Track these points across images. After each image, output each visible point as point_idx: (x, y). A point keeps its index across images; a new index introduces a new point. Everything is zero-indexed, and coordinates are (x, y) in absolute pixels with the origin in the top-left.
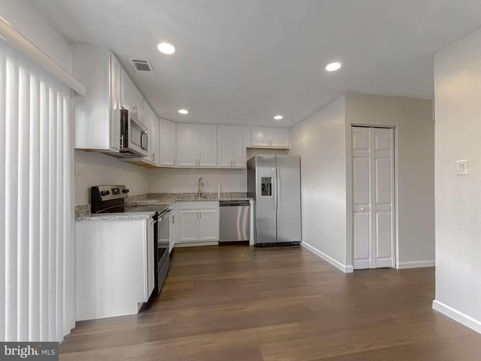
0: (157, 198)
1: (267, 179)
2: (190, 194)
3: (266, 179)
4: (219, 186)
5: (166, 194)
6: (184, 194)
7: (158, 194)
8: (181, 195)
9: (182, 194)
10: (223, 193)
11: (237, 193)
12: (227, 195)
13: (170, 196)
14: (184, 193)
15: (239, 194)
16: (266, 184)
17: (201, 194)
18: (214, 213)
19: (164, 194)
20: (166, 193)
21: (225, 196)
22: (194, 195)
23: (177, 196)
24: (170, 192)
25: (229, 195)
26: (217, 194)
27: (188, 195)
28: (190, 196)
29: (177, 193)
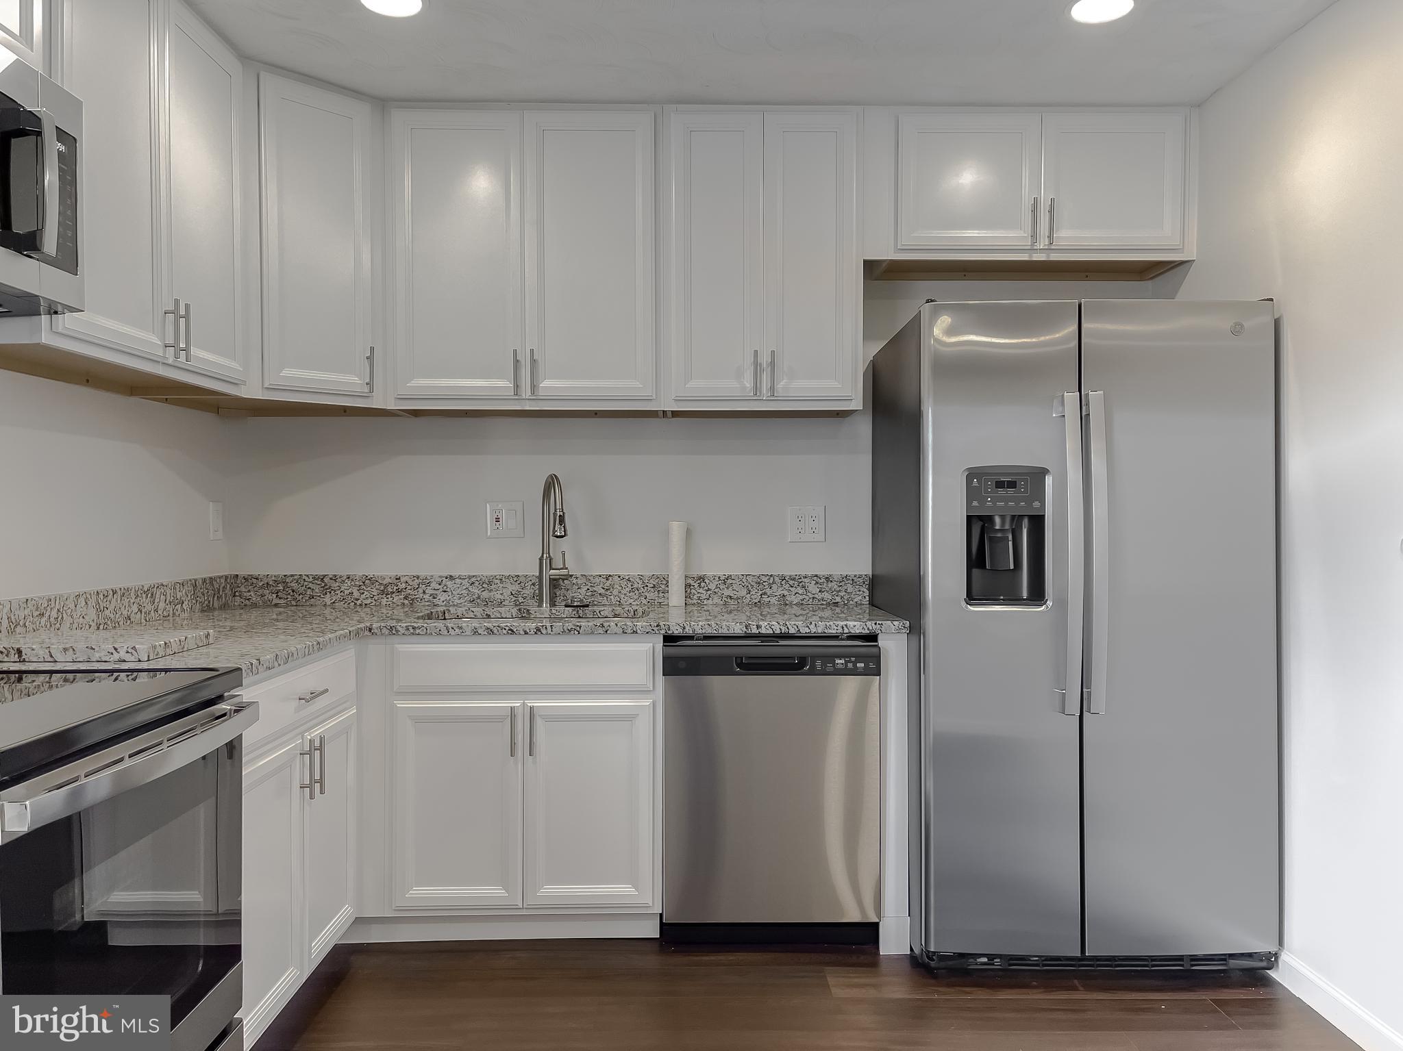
0: (276, 605)
1: (1012, 484)
2: (489, 582)
3: (1000, 485)
4: (677, 529)
5: (335, 585)
6: (449, 583)
7: (283, 581)
8: (428, 592)
9: (434, 585)
10: (702, 579)
11: (797, 581)
12: (727, 592)
13: (356, 594)
14: (451, 578)
15: (813, 588)
16: (1003, 517)
17: (555, 583)
18: (628, 718)
19: (325, 583)
20: (334, 578)
21: (716, 600)
22: (516, 587)
23: (406, 598)
24: (359, 571)
25: (743, 592)
26: (661, 584)
27: (475, 590)
28: (485, 594)
29: (403, 579)
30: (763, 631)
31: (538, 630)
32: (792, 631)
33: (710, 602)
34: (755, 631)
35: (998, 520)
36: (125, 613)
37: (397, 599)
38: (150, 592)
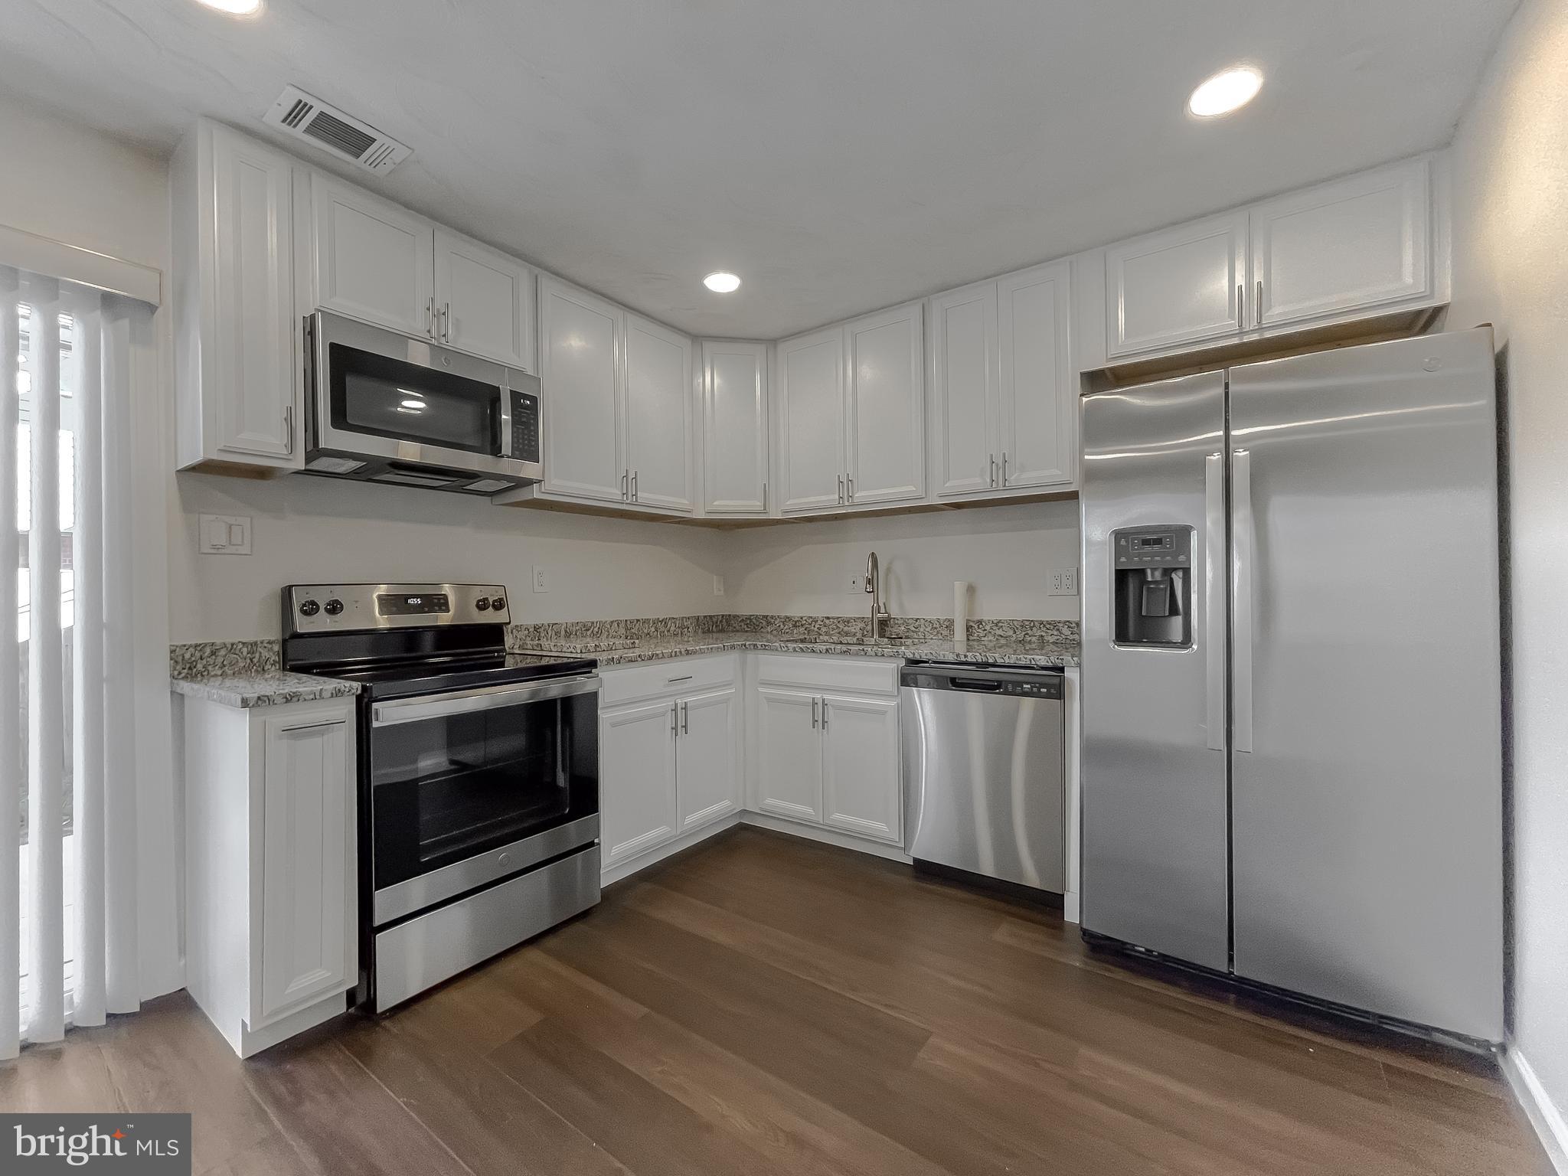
0: (747, 631)
1: (1158, 541)
2: (847, 622)
3: (1146, 542)
4: (959, 588)
5: (772, 621)
6: (827, 621)
7: (749, 618)
8: (817, 626)
9: (820, 622)
10: (980, 622)
11: (1054, 625)
12: (1000, 632)
13: (782, 626)
14: (828, 618)
15: (1066, 631)
16: (1153, 570)
17: (884, 624)
18: (881, 712)
19: (768, 620)
20: (772, 617)
21: (991, 638)
22: (863, 625)
23: (805, 629)
24: (783, 614)
25: (1011, 633)
26: (950, 625)
27: (841, 626)
28: (846, 629)
29: (804, 619)
30: (969, 660)
31: (827, 650)
32: (991, 661)
33: (986, 639)
34: (963, 659)
35: (1149, 572)
36: (646, 631)
37: (802, 629)
38: (665, 622)
